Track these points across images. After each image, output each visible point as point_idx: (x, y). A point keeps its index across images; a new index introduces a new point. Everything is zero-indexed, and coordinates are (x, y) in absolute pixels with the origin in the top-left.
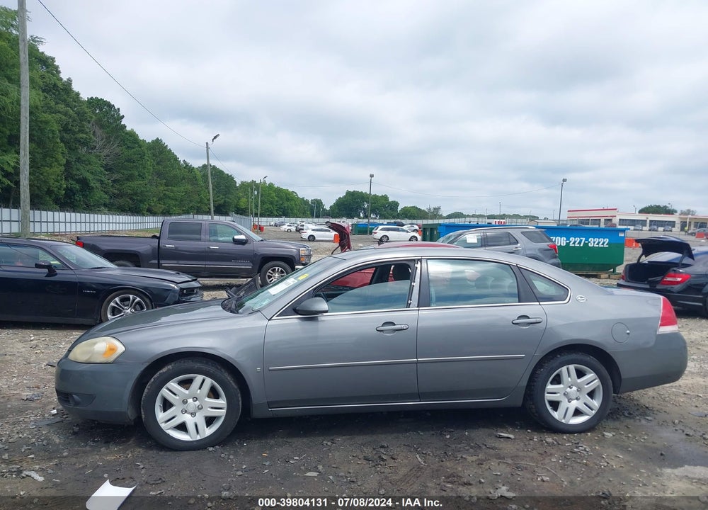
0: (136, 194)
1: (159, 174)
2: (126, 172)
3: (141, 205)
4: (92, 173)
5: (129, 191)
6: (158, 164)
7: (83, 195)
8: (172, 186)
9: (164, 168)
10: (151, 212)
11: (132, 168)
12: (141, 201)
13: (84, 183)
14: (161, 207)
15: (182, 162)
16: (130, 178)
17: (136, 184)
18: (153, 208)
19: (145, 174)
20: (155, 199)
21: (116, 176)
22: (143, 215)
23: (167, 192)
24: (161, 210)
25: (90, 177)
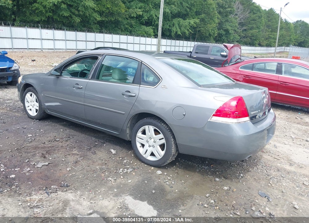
0: (253, 36)
1: (268, 26)
2: (250, 26)
3: (255, 42)
4: (231, 27)
5: (250, 35)
6: (269, 21)
7: (226, 37)
8: (274, 32)
9: (272, 23)
10: (260, 45)
11: (253, 24)
12: (255, 40)
13: (227, 31)
14: (266, 42)
15: (284, 20)
16: (252, 29)
17: (254, 31)
18: (262, 43)
19: (260, 26)
20: (263, 39)
21: (245, 28)
22: (256, 46)
23: (271, 35)
24: (265, 44)
25: (229, 28)
